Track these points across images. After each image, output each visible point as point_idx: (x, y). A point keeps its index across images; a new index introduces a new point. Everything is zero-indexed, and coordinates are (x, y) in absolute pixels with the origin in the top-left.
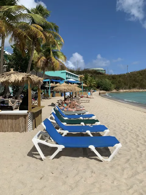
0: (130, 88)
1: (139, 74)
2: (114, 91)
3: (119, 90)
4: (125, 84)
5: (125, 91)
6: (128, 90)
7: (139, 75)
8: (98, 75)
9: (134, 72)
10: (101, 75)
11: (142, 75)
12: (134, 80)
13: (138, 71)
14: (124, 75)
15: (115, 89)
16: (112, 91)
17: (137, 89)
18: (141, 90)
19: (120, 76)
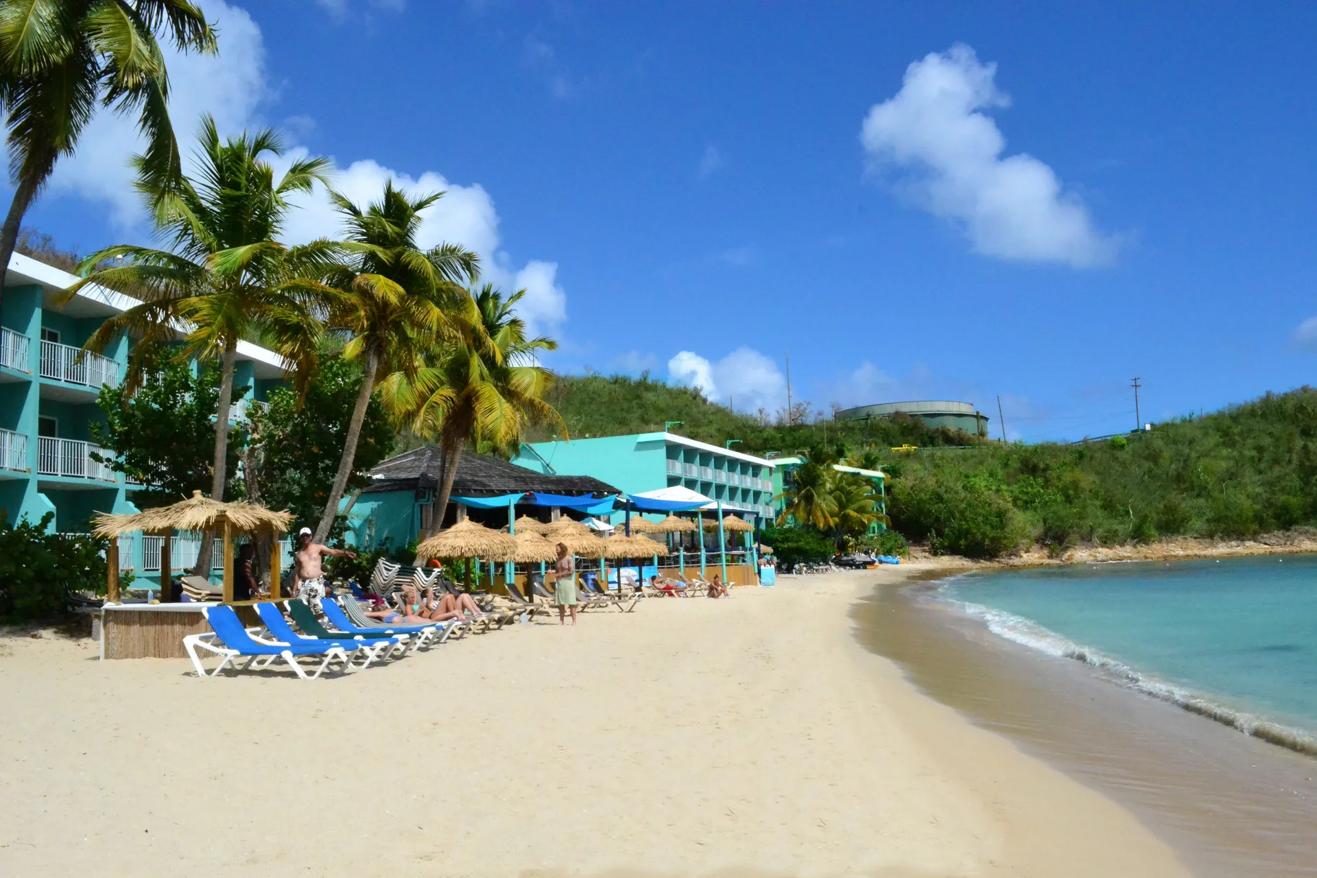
0: (1139, 536)
1: (1214, 439)
2: (1033, 556)
3: (1066, 549)
4: (1109, 506)
5: (1103, 553)
6: (1127, 552)
7: (1217, 445)
8: (927, 451)
9: (1184, 421)
10: (951, 451)
11: (1232, 444)
12: (1179, 479)
13: (1209, 417)
14: (1113, 446)
15: (1036, 547)
16: (1015, 561)
17: (1192, 543)
18: (1222, 549)
19: (1082, 454)
